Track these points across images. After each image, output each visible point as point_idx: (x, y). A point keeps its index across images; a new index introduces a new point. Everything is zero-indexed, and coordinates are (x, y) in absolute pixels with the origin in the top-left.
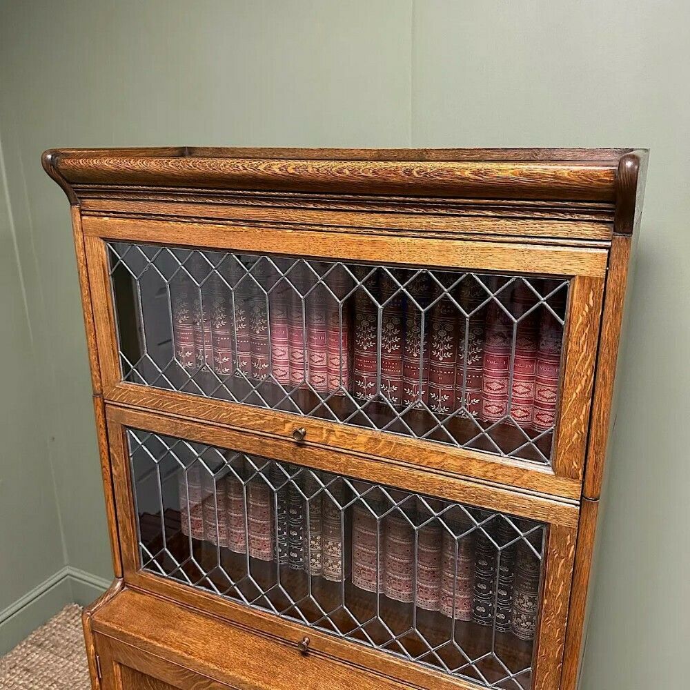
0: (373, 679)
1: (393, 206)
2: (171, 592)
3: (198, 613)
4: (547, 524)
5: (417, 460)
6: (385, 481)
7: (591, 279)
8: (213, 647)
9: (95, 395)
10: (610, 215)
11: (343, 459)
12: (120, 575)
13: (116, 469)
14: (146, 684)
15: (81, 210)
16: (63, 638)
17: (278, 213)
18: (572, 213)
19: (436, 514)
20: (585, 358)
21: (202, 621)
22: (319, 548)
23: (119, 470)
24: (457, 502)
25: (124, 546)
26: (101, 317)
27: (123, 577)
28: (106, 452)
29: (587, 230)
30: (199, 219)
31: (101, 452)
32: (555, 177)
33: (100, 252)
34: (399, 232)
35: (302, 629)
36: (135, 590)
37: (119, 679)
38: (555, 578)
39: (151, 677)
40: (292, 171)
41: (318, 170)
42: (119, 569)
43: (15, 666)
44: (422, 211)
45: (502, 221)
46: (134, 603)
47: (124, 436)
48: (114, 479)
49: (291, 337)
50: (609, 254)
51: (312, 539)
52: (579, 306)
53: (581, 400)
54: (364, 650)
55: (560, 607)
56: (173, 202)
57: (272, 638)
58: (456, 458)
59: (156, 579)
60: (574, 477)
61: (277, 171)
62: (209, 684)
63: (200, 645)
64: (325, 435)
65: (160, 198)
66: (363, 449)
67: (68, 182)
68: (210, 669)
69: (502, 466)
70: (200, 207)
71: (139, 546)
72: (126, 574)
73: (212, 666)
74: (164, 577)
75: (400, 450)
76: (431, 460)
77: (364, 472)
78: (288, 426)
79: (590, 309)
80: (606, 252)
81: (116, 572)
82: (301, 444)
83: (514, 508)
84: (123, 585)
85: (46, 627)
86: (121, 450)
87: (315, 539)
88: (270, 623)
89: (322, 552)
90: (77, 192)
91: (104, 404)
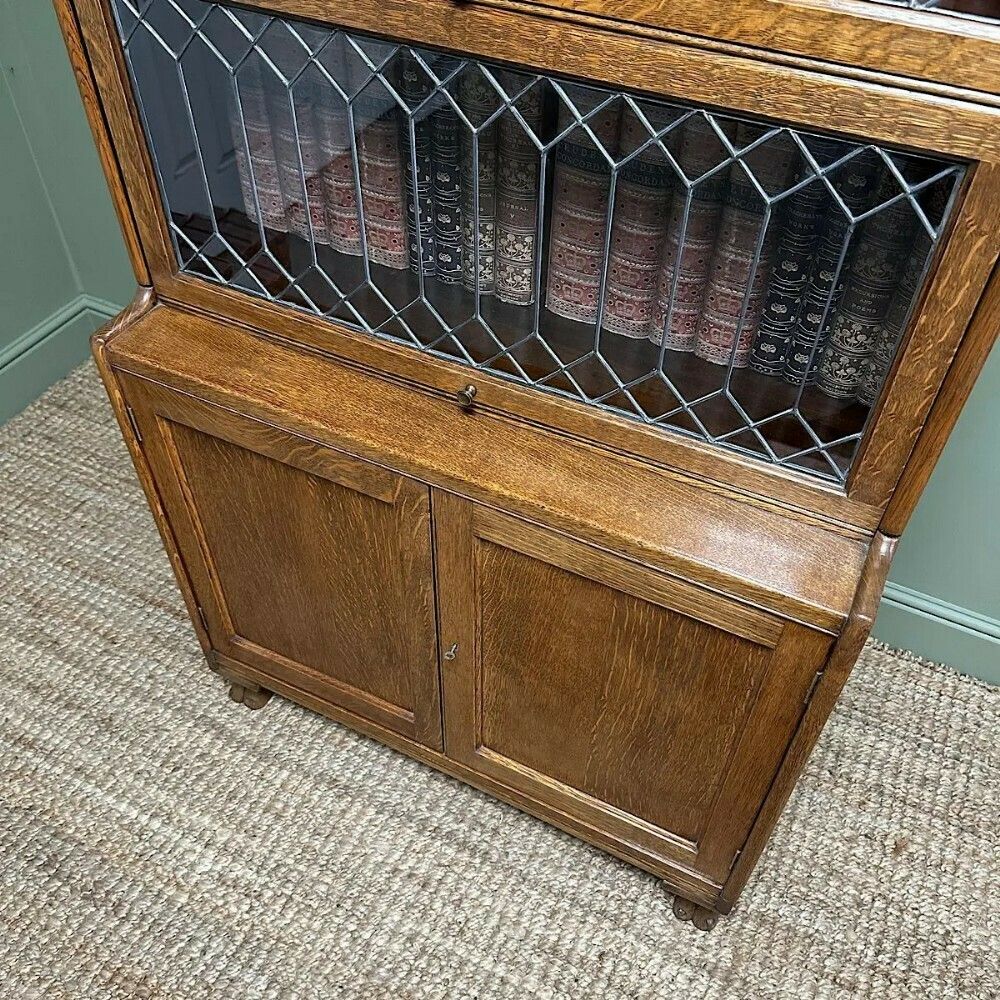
0: (579, 448)
2: (239, 310)
3: (288, 347)
4: (969, 163)
5: (715, 26)
6: (639, 81)
8: (318, 396)
12: (146, 281)
13: (101, 74)
14: (214, 450)
16: (95, 397)
19: (736, 153)
21: (294, 358)
22: (490, 246)
23: (107, 75)
24: (786, 123)
25: (144, 230)
27: (152, 284)
28: (75, 35)
31: (66, 36)
35: (464, 373)
36: (176, 307)
37: (171, 442)
38: (955, 276)
39: (221, 441)
42: (143, 271)
43: (30, 433)
46: (176, 327)
48: (103, 96)
51: (478, 229)
54: (567, 405)
55: (949, 329)
57: (413, 386)
58: (804, 16)
59: (209, 288)
62: (314, 450)
63: (294, 393)
68: (313, 429)
69: (908, 31)
71: (170, 229)
72: (157, 279)
73: (316, 424)
74: (221, 285)
75: (679, 5)
76: (748, 25)
77: (594, 61)
81: (138, 277)
84: (155, 298)
85: (66, 382)
86: (102, 31)
87: (483, 230)
88: (411, 361)
89: (495, 253)
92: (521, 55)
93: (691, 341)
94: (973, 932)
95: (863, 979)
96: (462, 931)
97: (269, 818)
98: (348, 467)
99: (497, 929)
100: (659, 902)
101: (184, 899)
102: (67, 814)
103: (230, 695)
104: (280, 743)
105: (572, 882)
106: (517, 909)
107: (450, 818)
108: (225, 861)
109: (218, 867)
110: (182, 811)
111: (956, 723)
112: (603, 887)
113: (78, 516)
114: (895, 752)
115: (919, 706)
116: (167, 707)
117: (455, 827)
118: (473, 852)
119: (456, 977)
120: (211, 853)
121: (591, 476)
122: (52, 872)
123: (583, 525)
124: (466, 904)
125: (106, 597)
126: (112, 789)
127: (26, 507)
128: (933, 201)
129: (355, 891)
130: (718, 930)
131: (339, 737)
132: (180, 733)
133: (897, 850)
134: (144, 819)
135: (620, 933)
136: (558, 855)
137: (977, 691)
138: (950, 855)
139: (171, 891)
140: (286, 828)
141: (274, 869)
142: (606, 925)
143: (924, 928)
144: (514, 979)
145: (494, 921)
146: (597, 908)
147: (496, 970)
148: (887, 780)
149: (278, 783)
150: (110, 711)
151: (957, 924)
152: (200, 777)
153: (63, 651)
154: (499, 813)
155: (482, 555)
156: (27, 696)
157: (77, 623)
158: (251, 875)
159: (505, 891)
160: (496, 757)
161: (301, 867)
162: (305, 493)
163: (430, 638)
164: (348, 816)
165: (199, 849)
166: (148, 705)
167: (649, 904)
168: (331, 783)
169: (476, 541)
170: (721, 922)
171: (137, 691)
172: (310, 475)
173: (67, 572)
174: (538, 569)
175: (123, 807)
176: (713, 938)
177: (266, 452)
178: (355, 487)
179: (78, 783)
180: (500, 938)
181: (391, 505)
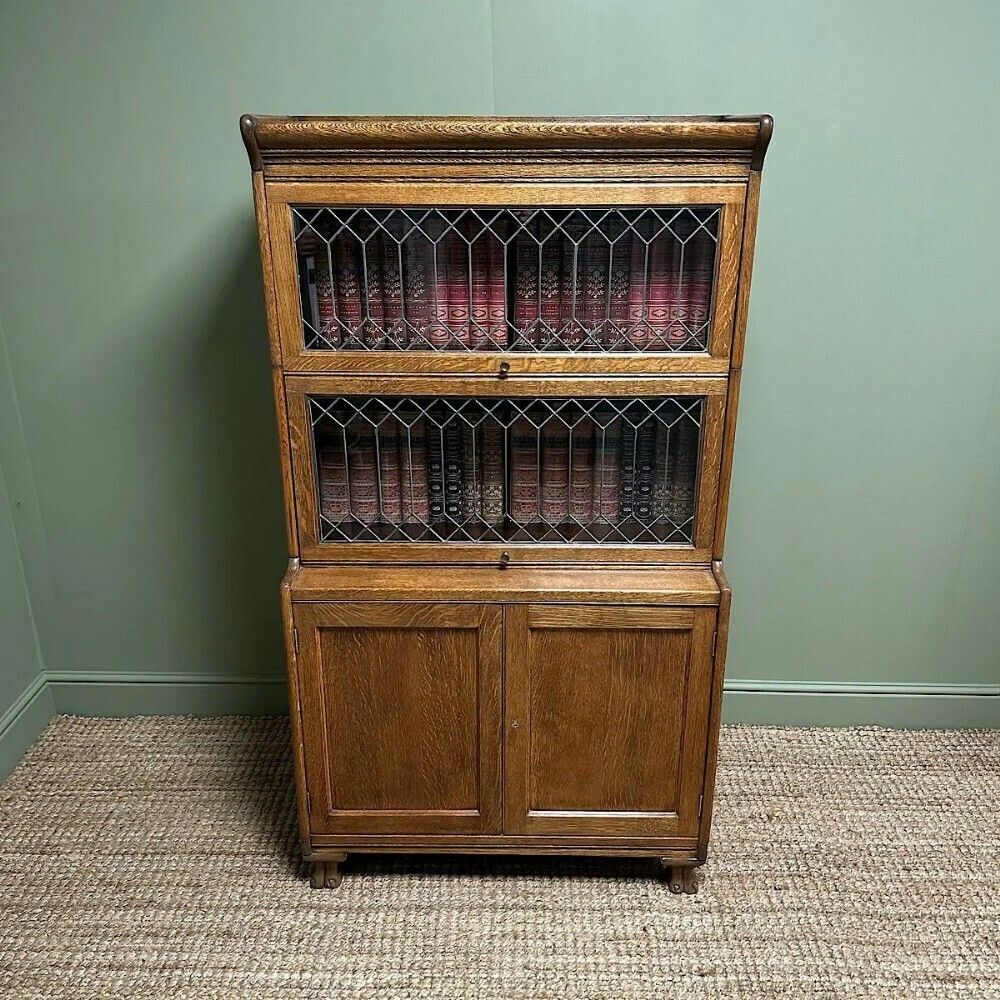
0: (566, 569)
1: (592, 158)
4: (704, 397)
5: (607, 369)
6: (578, 393)
7: (736, 205)
8: (425, 581)
9: (277, 367)
10: (749, 158)
12: (296, 554)
13: (295, 442)
14: (350, 638)
15: (264, 176)
18: (722, 158)
19: (620, 412)
20: (732, 265)
22: (479, 495)
23: (301, 441)
24: (638, 397)
26: (285, 284)
27: (299, 556)
28: (286, 426)
29: (733, 170)
30: (404, 179)
31: (281, 426)
32: (720, 131)
33: (284, 218)
34: (596, 179)
35: (502, 546)
36: (312, 567)
37: (319, 646)
38: (711, 437)
39: (358, 629)
40: (515, 130)
41: (538, 129)
42: (296, 548)
43: (31, 784)
44: (615, 160)
45: (676, 166)
46: (321, 574)
47: (307, 407)
48: (294, 454)
49: (450, 296)
50: (748, 187)
52: (728, 225)
53: (729, 297)
55: (715, 459)
56: (378, 164)
57: (470, 565)
58: (637, 360)
59: (341, 546)
60: (724, 357)
61: (501, 131)
62: (430, 609)
64: (527, 364)
65: (365, 161)
66: (562, 369)
69: (672, 360)
70: (408, 167)
71: (319, 518)
72: (303, 551)
73: (434, 590)
74: (348, 542)
75: (592, 364)
76: (619, 366)
77: (561, 389)
79: (736, 228)
80: (745, 185)
81: (293, 552)
82: (503, 376)
83: (682, 390)
84: (300, 564)
85: (40, 743)
86: (303, 421)
88: (473, 550)
89: (482, 500)
90: (263, 158)
91: (284, 376)
92: (527, 392)
93: (591, 517)
94: (829, 840)
95: (789, 881)
96: (554, 951)
97: (387, 942)
98: (451, 612)
99: (575, 941)
100: (660, 891)
103: (311, 887)
104: (367, 899)
105: (604, 901)
106: (580, 926)
107: (509, 898)
108: (372, 976)
109: (371, 980)
110: (322, 961)
111: (763, 749)
113: (112, 822)
114: (740, 774)
116: (268, 908)
117: (515, 900)
118: (535, 908)
119: (566, 974)
120: (359, 975)
123: (591, 593)
124: (548, 936)
126: (261, 967)
127: (62, 830)
128: (696, 412)
129: (473, 957)
130: (700, 890)
131: (406, 883)
132: (288, 921)
133: (770, 818)
134: (296, 976)
135: (648, 914)
136: (587, 891)
137: (764, 731)
138: (796, 810)
140: (403, 943)
141: (410, 968)
142: (637, 913)
143: (804, 847)
144: (601, 960)
145: (571, 938)
146: (627, 906)
147: (588, 961)
148: (745, 788)
149: (380, 920)
150: (225, 926)
151: (820, 839)
152: (322, 938)
153: (160, 905)
154: (537, 884)
155: (532, 641)
156: (150, 941)
157: (160, 885)
158: (396, 976)
160: (540, 814)
161: (429, 958)
162: (415, 646)
163: (497, 724)
164: (441, 921)
165: (350, 976)
166: (252, 913)
167: (655, 893)
168: (418, 908)
169: (529, 632)
170: (700, 887)
171: (238, 908)
172: (419, 630)
173: (128, 858)
174: (566, 638)
175: (275, 975)
176: (700, 897)
177: (396, 623)
178: (454, 625)
179: (230, 975)
180: (580, 944)
181: (477, 628)
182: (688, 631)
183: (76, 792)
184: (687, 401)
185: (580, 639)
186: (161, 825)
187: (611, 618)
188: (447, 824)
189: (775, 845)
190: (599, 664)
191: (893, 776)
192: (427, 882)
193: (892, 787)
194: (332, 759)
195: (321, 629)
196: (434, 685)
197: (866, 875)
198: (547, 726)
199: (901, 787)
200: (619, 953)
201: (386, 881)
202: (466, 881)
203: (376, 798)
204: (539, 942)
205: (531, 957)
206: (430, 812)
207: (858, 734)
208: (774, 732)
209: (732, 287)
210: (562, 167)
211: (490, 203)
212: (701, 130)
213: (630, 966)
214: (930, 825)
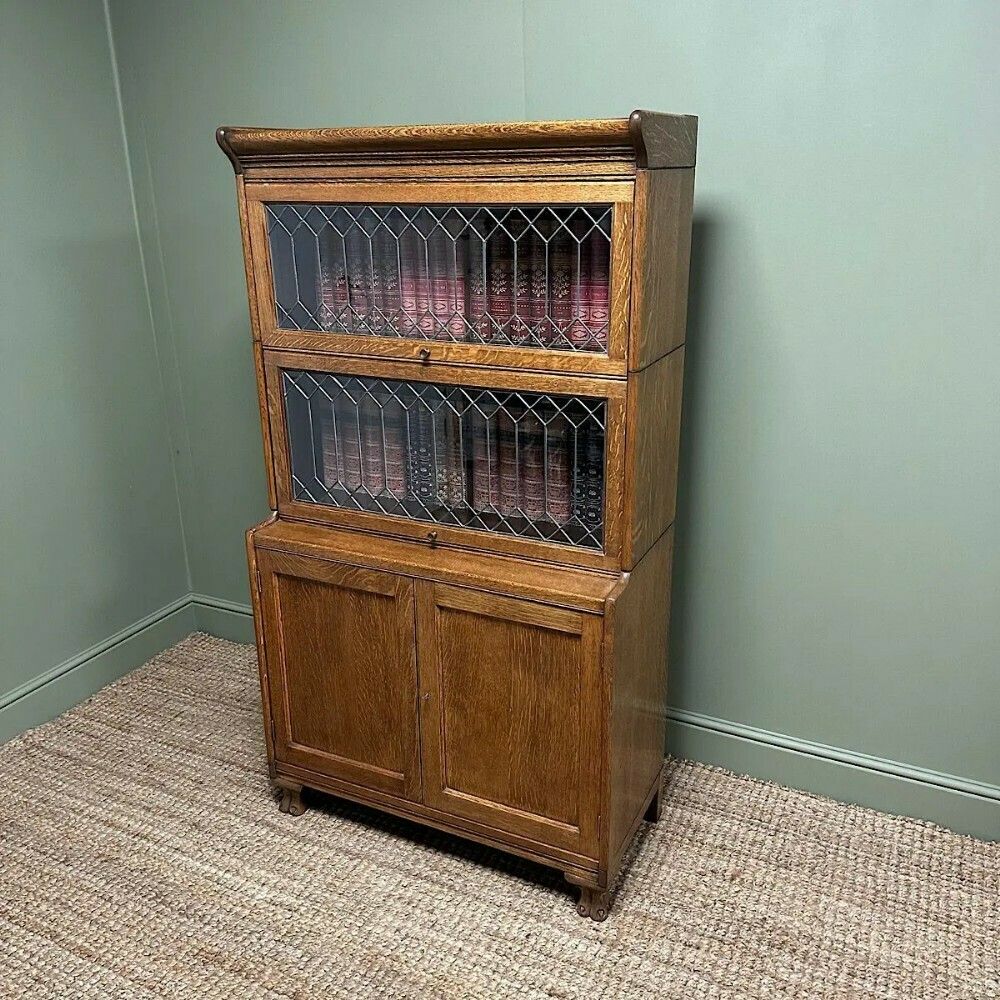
0: (488, 557)
1: (490, 158)
2: (321, 515)
4: (606, 399)
5: (515, 363)
6: (491, 385)
7: (624, 203)
9: (256, 341)
10: (632, 155)
11: (460, 370)
12: (275, 507)
13: (272, 409)
14: (300, 587)
15: (245, 179)
17: (405, 169)
18: (607, 156)
19: (530, 407)
20: (625, 265)
22: (446, 480)
23: (275, 410)
24: (545, 394)
25: (279, 480)
26: (261, 270)
27: (277, 510)
28: (264, 393)
29: (619, 167)
31: (259, 394)
32: (593, 128)
33: (259, 214)
34: (496, 178)
35: (431, 526)
36: (288, 521)
37: (277, 590)
38: (614, 442)
39: (305, 580)
41: (434, 131)
42: (275, 502)
43: (146, 677)
44: (510, 160)
45: (566, 165)
47: (280, 378)
48: (271, 418)
49: (417, 290)
50: (635, 185)
51: (439, 472)
52: (619, 225)
53: (623, 297)
54: (479, 534)
55: (618, 465)
56: (322, 166)
57: (406, 539)
58: (542, 356)
59: (307, 505)
60: (622, 358)
61: (405, 135)
62: (356, 571)
64: (445, 353)
65: (312, 164)
66: (474, 361)
67: (235, 153)
68: (357, 558)
69: (575, 359)
70: (345, 169)
71: (292, 479)
72: (281, 506)
74: (313, 503)
75: (502, 358)
77: (475, 380)
78: (416, 349)
79: (626, 227)
80: (633, 183)
81: (271, 506)
82: (426, 363)
83: (583, 390)
84: (278, 517)
85: (172, 649)
86: (277, 390)
87: (442, 473)
88: (405, 525)
89: (448, 484)
90: (242, 163)
91: (263, 350)
92: (449, 380)
94: (784, 918)
95: (706, 942)
96: (433, 926)
97: (305, 870)
98: (373, 577)
99: (458, 924)
100: (568, 908)
101: (247, 912)
102: (169, 872)
103: (279, 809)
104: (313, 832)
105: (509, 899)
106: (472, 913)
107: (427, 869)
108: (274, 893)
109: (271, 896)
110: (247, 868)
111: (778, 811)
112: (531, 901)
113: (179, 719)
114: (735, 828)
115: (753, 804)
116: (237, 816)
117: (431, 873)
118: (443, 885)
119: (429, 948)
120: (265, 889)
121: (491, 565)
122: (159, 900)
123: (487, 581)
124: (436, 911)
125: (195, 760)
126: (201, 858)
127: (143, 716)
129: (362, 906)
130: (608, 920)
131: (353, 829)
132: (245, 830)
133: (733, 877)
135: (541, 924)
136: (500, 886)
138: (769, 879)
139: (238, 909)
140: (316, 875)
141: (307, 897)
142: (531, 920)
143: (749, 916)
144: (468, 948)
145: (456, 919)
146: (526, 911)
147: (456, 944)
148: (729, 843)
149: (311, 853)
150: (198, 819)
151: (773, 914)
152: (259, 851)
153: (167, 789)
154: (460, 865)
155: (441, 619)
156: (142, 813)
157: (177, 775)
158: (292, 900)
159: (464, 904)
160: (455, 793)
161: (327, 895)
162: (348, 605)
163: (413, 693)
164: (358, 868)
165: (257, 887)
166: (224, 816)
167: (560, 909)
168: (347, 853)
169: (438, 610)
170: (610, 917)
171: (216, 809)
172: (352, 590)
173: (170, 749)
174: (469, 621)
175: (206, 868)
176: (604, 925)
177: (330, 580)
178: (377, 591)
179: (176, 856)
180: (460, 928)
181: (393, 598)
182: (578, 637)
183: (170, 691)
184: (592, 402)
185: (483, 625)
186: (208, 731)
187: (504, 608)
188: (378, 781)
189: (718, 905)
190: (500, 654)
191: (914, 879)
192: (370, 834)
193: (903, 890)
194: (291, 695)
195: (279, 575)
196: (365, 645)
197: (798, 965)
198: (458, 706)
199: (914, 892)
200: (488, 948)
201: (339, 822)
202: (402, 844)
203: (325, 742)
204: (426, 914)
205: (410, 924)
206: (365, 766)
207: (903, 825)
208: (804, 798)
209: (625, 287)
210: (465, 168)
211: (409, 201)
212: (575, 128)
213: (489, 962)
214: (918, 939)
